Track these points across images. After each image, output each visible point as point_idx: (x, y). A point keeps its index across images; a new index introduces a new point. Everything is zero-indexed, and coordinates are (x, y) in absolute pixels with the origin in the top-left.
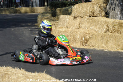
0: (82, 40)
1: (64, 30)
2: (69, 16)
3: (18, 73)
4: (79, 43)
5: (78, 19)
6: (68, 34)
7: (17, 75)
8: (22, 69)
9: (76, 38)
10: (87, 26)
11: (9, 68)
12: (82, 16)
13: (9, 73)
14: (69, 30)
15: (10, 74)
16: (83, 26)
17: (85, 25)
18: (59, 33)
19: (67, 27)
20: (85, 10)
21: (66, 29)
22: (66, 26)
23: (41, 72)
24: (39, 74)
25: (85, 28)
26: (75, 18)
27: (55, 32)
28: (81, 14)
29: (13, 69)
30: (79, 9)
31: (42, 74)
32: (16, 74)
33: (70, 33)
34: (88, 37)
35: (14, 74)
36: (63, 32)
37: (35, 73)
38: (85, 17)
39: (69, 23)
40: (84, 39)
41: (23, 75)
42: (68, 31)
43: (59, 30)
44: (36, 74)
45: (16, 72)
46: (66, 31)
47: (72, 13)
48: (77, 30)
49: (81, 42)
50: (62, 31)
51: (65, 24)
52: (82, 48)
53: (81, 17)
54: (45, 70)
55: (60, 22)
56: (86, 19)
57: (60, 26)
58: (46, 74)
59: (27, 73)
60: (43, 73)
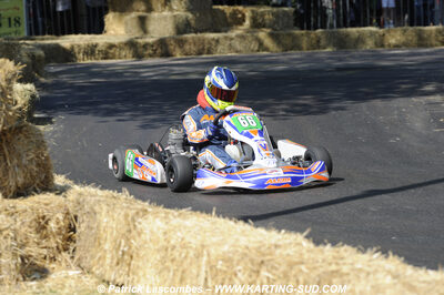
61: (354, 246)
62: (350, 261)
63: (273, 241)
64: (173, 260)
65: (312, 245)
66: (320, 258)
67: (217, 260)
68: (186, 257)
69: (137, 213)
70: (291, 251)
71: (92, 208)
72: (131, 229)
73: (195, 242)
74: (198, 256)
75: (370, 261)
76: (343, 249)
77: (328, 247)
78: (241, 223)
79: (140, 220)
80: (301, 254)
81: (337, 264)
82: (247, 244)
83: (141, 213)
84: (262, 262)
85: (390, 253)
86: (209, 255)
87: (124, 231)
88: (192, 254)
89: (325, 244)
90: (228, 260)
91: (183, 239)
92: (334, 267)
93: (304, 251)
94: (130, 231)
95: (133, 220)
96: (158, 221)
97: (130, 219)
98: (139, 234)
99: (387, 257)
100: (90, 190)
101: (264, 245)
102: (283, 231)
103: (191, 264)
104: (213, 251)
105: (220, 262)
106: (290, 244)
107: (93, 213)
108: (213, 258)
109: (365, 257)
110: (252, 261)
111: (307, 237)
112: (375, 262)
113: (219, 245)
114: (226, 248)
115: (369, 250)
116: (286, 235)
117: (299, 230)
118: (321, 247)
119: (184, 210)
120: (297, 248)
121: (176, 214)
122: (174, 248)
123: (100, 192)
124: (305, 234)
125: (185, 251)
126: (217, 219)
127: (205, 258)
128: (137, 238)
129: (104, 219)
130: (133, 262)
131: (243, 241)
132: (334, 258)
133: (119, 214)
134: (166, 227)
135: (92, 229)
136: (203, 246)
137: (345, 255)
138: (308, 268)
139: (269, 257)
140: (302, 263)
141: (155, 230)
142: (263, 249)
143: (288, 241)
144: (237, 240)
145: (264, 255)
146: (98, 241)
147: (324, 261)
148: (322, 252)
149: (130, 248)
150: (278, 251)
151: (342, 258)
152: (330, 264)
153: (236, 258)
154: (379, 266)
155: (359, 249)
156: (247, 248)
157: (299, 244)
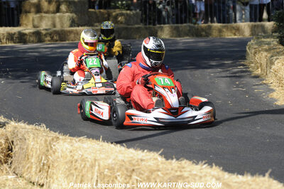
3: (206, 176)
7: (203, 179)
8: (214, 167)
11: (185, 163)
13: (186, 174)
15: (188, 177)
23: (260, 174)
24: (254, 178)
29: (194, 166)
32: (201, 177)
35: (197, 178)
37: (245, 176)
41: (218, 179)
45: (201, 173)
54: (270, 170)
58: (271, 179)
59: (226, 175)
60: (264, 176)
61: (190, 161)
62: (188, 169)
63: (140, 157)
64: (76, 169)
65: (164, 159)
66: (170, 167)
67: (104, 169)
68: (84, 167)
69: (53, 139)
70: (151, 163)
71: (23, 136)
72: (48, 149)
73: (90, 158)
74: (92, 166)
75: (201, 169)
76: (183, 162)
77: (174, 160)
78: (119, 145)
79: (54, 143)
80: (158, 165)
81: (181, 171)
82: (123, 159)
83: (55, 139)
84: (133, 170)
85: (214, 164)
86: (99, 165)
87: (44, 150)
88: (88, 165)
89: (172, 159)
90: (111, 169)
91: (82, 156)
92: (178, 173)
93: (159, 163)
94: (48, 151)
95: (50, 143)
96: (65, 144)
97: (48, 143)
98: (54, 153)
99: (212, 167)
100: (22, 125)
101: (134, 160)
102: (146, 151)
103: (87, 172)
104: (101, 163)
105: (106, 170)
106: (151, 159)
107: (24, 139)
108: (101, 168)
109: (198, 167)
110: (127, 169)
111: (161, 155)
112: (204, 170)
113: (106, 159)
114: (110, 161)
115: (200, 162)
116: (148, 153)
117: (157, 150)
118: (170, 161)
119: (82, 138)
120: (155, 162)
121: (77, 139)
122: (77, 161)
123: (27, 126)
124: (160, 152)
125: (84, 163)
126: (103, 143)
127: (97, 167)
128: (53, 155)
129: (31, 142)
130: (50, 170)
131: (121, 157)
132: (179, 167)
133: (41, 140)
134: (71, 148)
135: (23, 149)
136: (95, 160)
137: (186, 166)
138: (162, 174)
139: (137, 167)
140: (159, 170)
141: (64, 150)
142: (134, 162)
143: (149, 157)
144: (117, 156)
145: (134, 165)
146: (27, 157)
147: (172, 169)
148: (171, 163)
149: (48, 161)
150: (143, 163)
151: (183, 168)
152: (176, 171)
153: (116, 167)
154: (207, 172)
155: (194, 162)
156: (123, 161)
157: (156, 159)
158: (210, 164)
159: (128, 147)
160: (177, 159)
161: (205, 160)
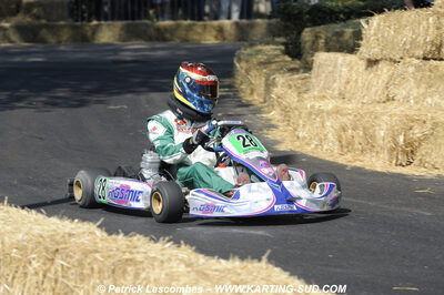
0: (396, 144)
1: (329, 105)
2: (349, 57)
3: (170, 260)
4: (385, 156)
5: (384, 70)
6: (344, 120)
7: (166, 265)
8: (183, 246)
9: (373, 137)
10: (415, 93)
11: (139, 239)
12: (397, 58)
13: (139, 257)
14: (350, 106)
15: (142, 262)
16: (401, 93)
17: (408, 89)
18: (314, 117)
19: (342, 96)
20: (407, 35)
21: (339, 103)
22: (336, 92)
23: (253, 258)
24: (245, 263)
25: (406, 99)
26: (372, 63)
27: (297, 113)
28: (393, 49)
29: (152, 245)
30: (389, 32)
31: (256, 264)
32: (162, 262)
33: (351, 117)
34: (417, 133)
35: (156, 264)
36: (328, 113)
37: (231, 261)
38: (408, 60)
39: (348, 83)
40: (405, 141)
41: (188, 265)
42: (344, 112)
43: (312, 107)
44: (235, 264)
45: (163, 255)
46: (338, 112)
47: (359, 46)
48: (379, 108)
49: (391, 150)
50: (323, 111)
51: (335, 85)
52: (394, 171)
53: (395, 62)
54: (269, 252)
55: (318, 76)
56: (411, 69)
57: (316, 93)
58: (271, 266)
59: (202, 259)
60: (260, 260)
61: (146, 236)
62: (143, 250)
63: (67, 230)
65: (105, 234)
66: (114, 246)
67: (11, 248)
70: (85, 240)
75: (163, 249)
76: (135, 238)
77: (121, 236)
78: (34, 212)
80: (96, 243)
81: (131, 253)
82: (41, 232)
84: (57, 250)
85: (182, 242)
89: (118, 233)
90: (22, 249)
92: (127, 256)
93: (98, 240)
99: (179, 246)
101: (58, 234)
102: (76, 221)
104: (7, 239)
105: (15, 250)
106: (84, 233)
108: (7, 246)
109: (159, 246)
110: (46, 249)
111: (99, 227)
112: (168, 251)
113: (14, 233)
114: (20, 237)
115: (161, 239)
116: (79, 225)
117: (93, 220)
118: (114, 236)
120: (90, 237)
124: (99, 223)
126: (9, 208)
131: (37, 230)
132: (128, 246)
137: (139, 244)
138: (103, 257)
139: (63, 246)
140: (96, 251)
142: (58, 238)
143: (81, 230)
144: (31, 229)
145: (58, 243)
147: (118, 249)
148: (115, 240)
150: (73, 239)
152: (124, 252)
153: (30, 246)
154: (171, 255)
155: (152, 239)
156: (41, 236)
157: (92, 233)
158: (177, 242)
159: (49, 215)
160: (126, 234)
161: (169, 235)
